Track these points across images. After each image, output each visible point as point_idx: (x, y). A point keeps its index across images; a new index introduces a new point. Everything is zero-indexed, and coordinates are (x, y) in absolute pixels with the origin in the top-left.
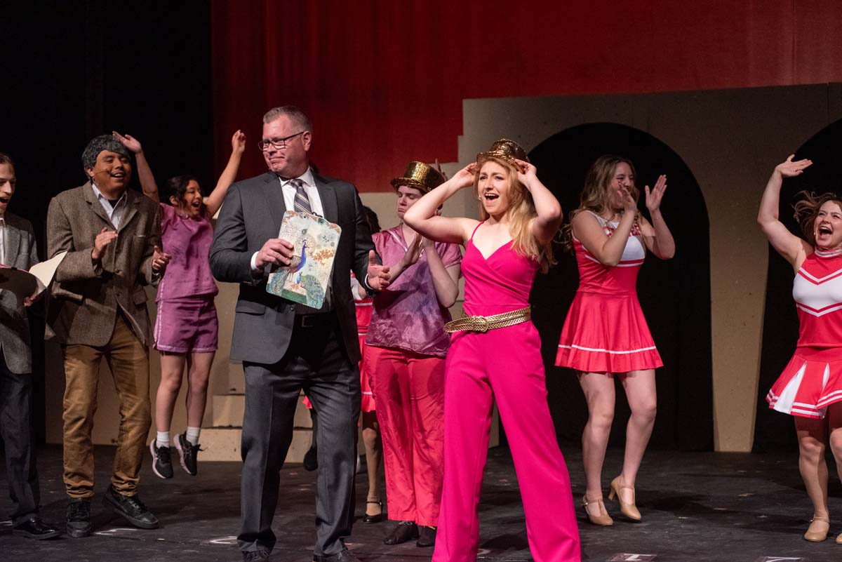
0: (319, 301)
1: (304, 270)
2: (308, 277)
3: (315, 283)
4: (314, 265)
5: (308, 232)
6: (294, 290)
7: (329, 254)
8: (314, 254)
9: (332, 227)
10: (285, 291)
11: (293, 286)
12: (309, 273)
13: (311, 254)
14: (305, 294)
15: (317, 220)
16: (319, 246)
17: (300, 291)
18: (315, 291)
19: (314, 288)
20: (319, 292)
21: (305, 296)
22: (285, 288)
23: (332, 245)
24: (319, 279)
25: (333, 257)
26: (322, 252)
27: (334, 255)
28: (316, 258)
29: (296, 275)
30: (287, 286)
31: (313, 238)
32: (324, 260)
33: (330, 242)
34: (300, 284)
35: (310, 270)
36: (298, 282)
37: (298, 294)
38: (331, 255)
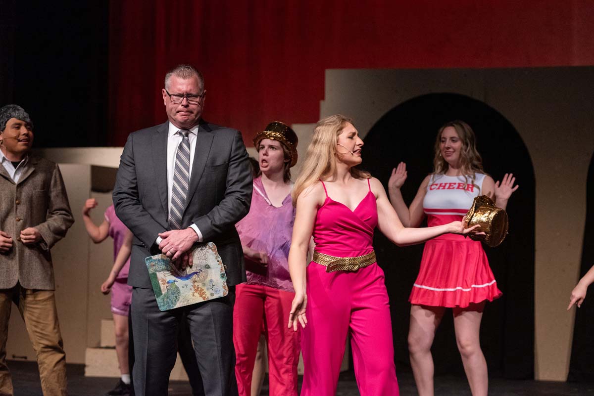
0: (166, 307)
1: (180, 283)
2: (177, 288)
3: (176, 297)
4: (188, 288)
5: (209, 270)
6: (160, 282)
7: (204, 296)
8: (196, 284)
9: (224, 287)
10: (155, 275)
11: (163, 280)
12: (180, 288)
13: (195, 281)
14: (163, 293)
15: (222, 273)
16: (204, 284)
17: (164, 288)
18: (170, 299)
19: (172, 297)
20: (172, 303)
21: (162, 294)
22: (157, 273)
23: (212, 295)
24: (181, 299)
25: (203, 301)
26: (202, 290)
27: (205, 300)
28: (194, 287)
29: (173, 278)
30: (160, 275)
31: (207, 276)
32: (197, 294)
33: (213, 292)
34: (168, 285)
35: (183, 287)
36: (168, 283)
37: (160, 288)
38: (204, 298)
